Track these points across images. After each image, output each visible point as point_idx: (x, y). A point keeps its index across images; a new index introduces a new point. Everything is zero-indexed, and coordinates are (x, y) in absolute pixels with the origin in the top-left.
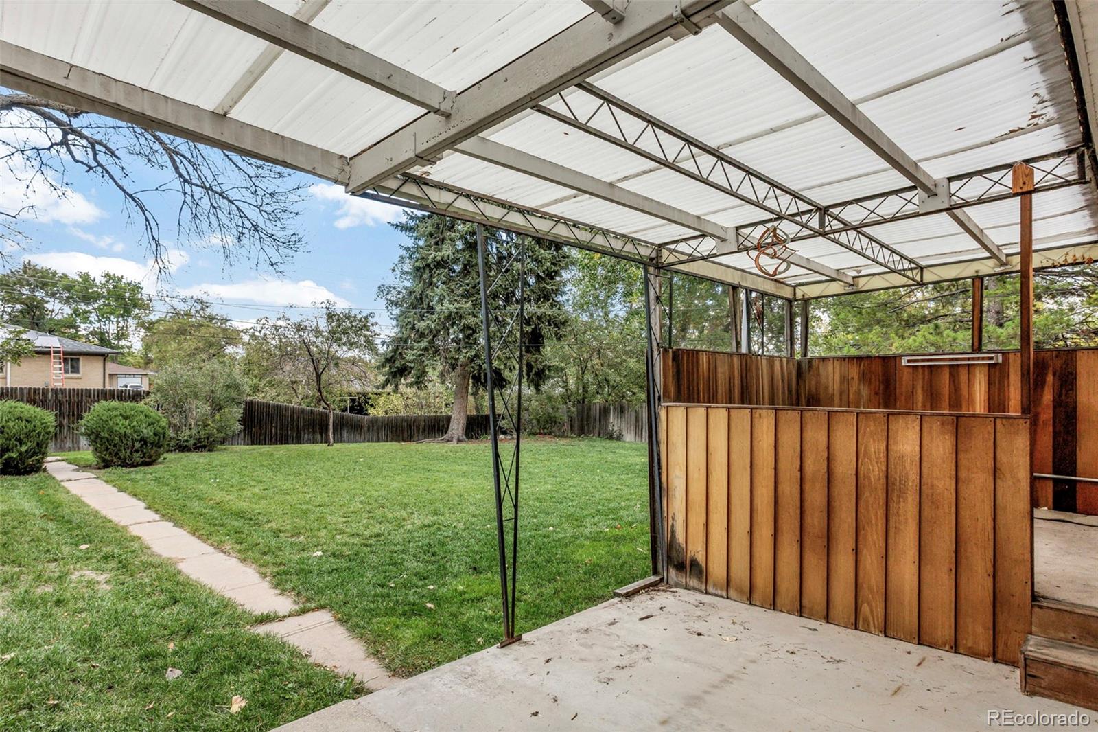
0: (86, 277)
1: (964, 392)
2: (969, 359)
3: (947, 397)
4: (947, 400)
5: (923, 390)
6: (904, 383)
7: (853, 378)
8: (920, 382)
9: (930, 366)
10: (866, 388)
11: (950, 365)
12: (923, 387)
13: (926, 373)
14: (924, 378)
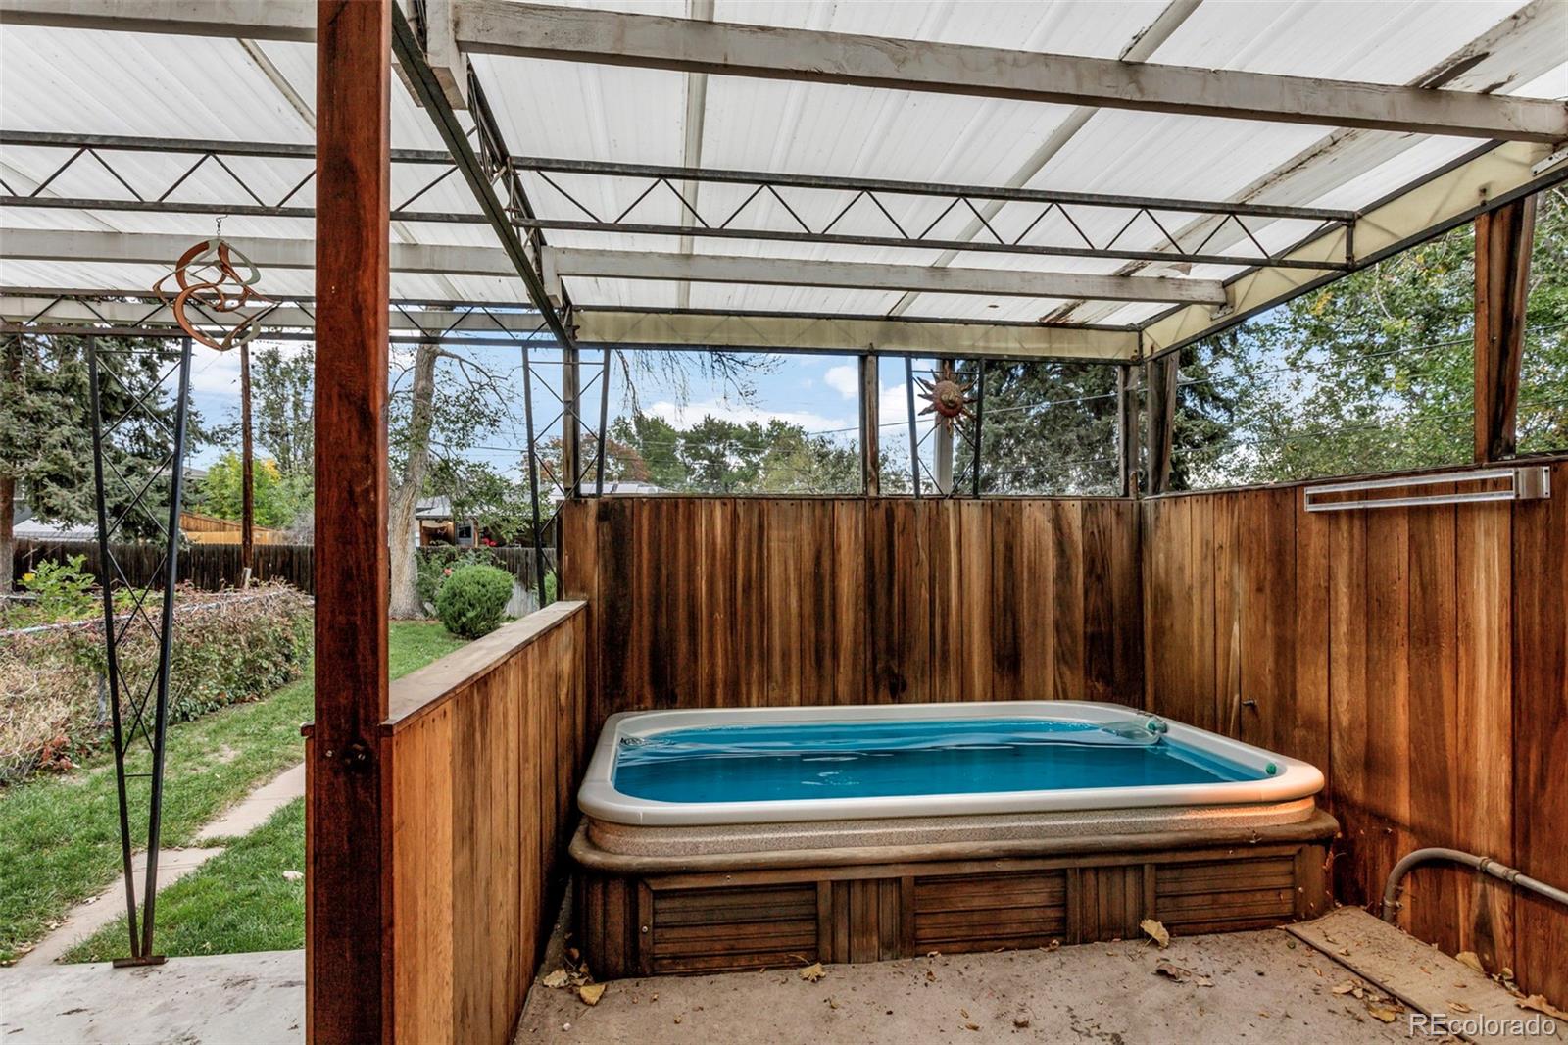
0: (753, 426)
1: (1447, 599)
2: (1457, 488)
3: (1403, 607)
4: (1404, 621)
5: (1350, 586)
6: (1311, 562)
7: (1221, 547)
8: (1345, 558)
9: (1366, 513)
10: (1243, 574)
11: (1410, 508)
12: (1350, 578)
13: (1357, 531)
14: (1352, 550)
